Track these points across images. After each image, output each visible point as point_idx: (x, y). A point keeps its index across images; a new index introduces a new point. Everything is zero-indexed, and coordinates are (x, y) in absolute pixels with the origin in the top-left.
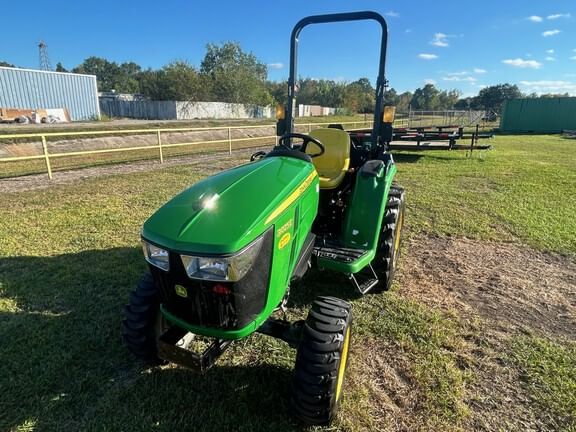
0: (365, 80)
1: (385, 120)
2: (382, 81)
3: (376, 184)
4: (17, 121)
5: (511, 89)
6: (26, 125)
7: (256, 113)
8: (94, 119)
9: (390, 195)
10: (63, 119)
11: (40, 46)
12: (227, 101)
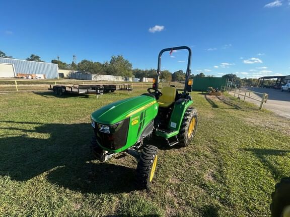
0: (182, 71)
1: (189, 84)
2: (188, 71)
3: (181, 107)
4: (22, 78)
5: (233, 76)
6: (25, 79)
7: (126, 79)
8: (56, 79)
9: (186, 111)
10: (43, 78)
11: (74, 56)
12: (114, 75)
